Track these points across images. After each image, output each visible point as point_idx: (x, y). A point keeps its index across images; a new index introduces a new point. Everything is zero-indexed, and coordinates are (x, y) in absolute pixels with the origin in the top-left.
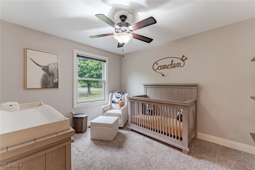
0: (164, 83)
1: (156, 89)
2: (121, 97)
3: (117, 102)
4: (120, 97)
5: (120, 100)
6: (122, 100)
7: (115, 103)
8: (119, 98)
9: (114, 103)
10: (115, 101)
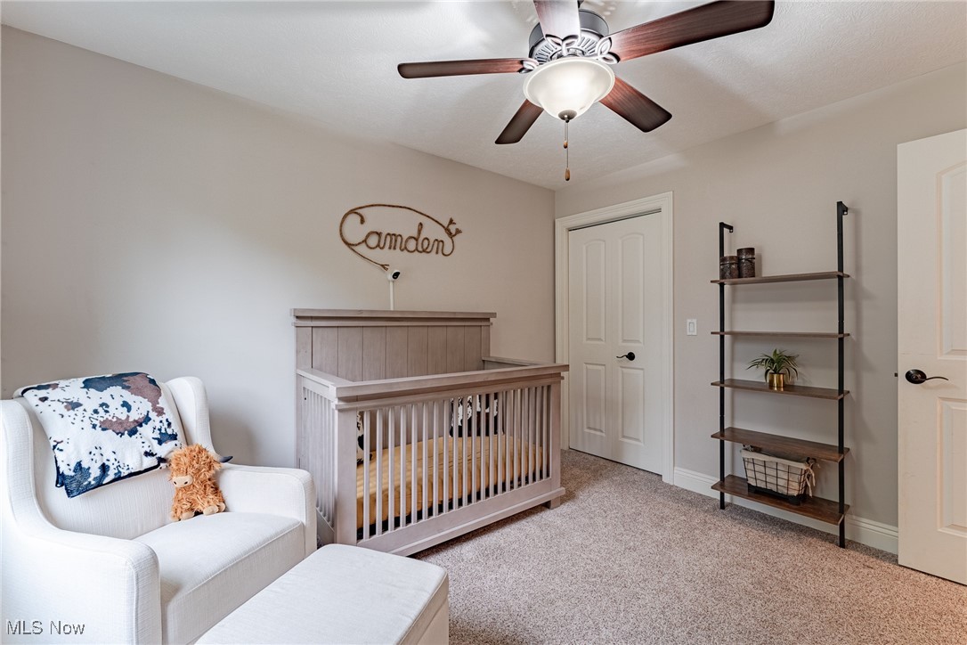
0: (392, 309)
1: (367, 332)
2: (153, 415)
3: (134, 461)
4: (147, 419)
5: (160, 442)
6: (174, 437)
7: (118, 478)
8: (146, 430)
9: (99, 484)
10: (104, 468)
